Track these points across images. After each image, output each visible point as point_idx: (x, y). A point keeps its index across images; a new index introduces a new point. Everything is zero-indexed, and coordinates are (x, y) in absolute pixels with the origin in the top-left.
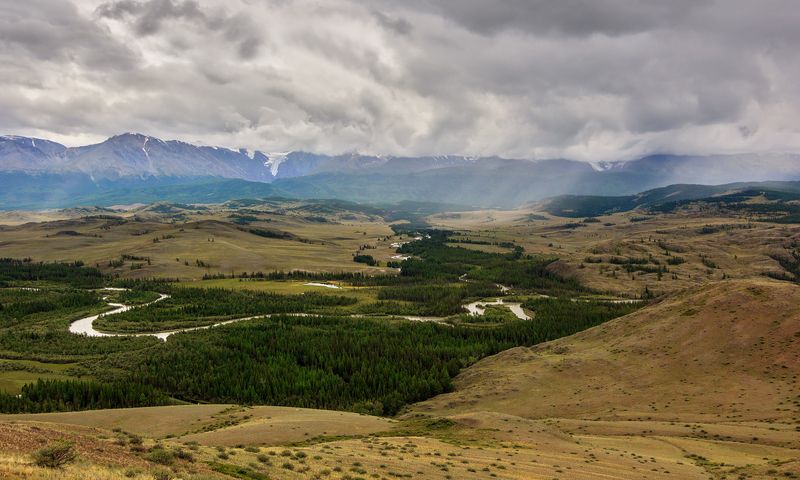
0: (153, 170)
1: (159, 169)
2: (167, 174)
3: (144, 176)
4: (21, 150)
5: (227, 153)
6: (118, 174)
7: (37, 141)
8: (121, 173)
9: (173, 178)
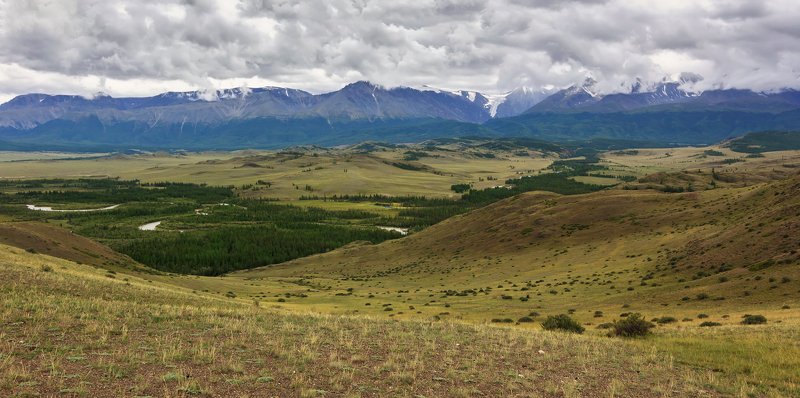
0: (379, 114)
1: (384, 113)
2: (392, 116)
3: (372, 119)
4: (275, 99)
5: (448, 96)
6: (349, 118)
7: (289, 90)
8: (352, 117)
9: (397, 120)
